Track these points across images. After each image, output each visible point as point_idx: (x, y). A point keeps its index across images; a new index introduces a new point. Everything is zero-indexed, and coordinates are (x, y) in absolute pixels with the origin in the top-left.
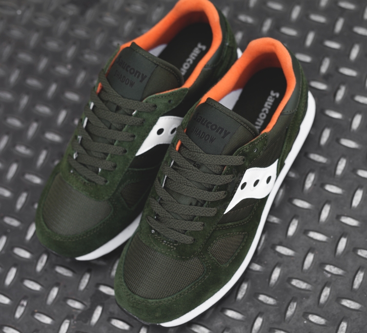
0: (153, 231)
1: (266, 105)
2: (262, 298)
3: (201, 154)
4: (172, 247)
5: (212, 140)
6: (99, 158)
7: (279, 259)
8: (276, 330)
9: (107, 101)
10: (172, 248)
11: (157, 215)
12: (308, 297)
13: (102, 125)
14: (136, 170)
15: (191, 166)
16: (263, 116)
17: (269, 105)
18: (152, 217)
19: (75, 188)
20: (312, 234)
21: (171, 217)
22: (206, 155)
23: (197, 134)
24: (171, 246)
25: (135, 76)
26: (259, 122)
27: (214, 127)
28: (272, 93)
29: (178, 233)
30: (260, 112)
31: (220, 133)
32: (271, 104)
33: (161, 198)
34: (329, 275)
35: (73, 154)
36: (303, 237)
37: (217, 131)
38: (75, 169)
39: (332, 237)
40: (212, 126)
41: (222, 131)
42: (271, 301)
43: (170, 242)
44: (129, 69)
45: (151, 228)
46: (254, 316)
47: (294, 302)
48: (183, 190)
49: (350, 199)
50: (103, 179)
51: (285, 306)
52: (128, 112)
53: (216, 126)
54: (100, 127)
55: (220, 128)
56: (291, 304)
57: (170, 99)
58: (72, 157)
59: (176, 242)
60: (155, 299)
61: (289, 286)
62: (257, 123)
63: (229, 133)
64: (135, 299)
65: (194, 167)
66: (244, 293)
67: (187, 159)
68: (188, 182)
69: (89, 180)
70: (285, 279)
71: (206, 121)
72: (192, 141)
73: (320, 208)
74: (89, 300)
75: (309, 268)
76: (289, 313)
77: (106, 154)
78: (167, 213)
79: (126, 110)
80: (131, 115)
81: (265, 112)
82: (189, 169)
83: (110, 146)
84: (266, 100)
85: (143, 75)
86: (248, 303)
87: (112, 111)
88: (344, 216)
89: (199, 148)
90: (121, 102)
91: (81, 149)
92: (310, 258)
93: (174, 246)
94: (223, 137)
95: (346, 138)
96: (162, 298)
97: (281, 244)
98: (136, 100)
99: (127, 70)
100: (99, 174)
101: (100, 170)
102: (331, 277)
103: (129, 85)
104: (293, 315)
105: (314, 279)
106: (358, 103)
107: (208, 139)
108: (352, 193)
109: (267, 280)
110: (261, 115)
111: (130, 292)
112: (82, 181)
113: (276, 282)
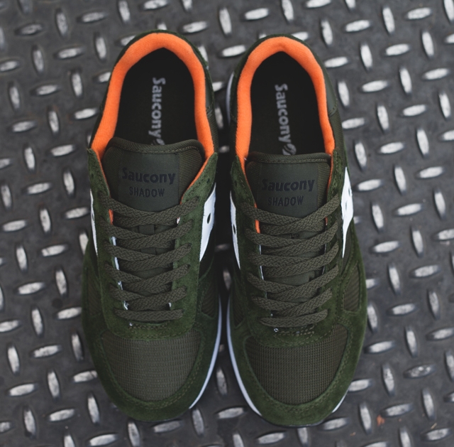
0: (276, 330)
1: (279, 106)
2: (397, 310)
3: (297, 222)
4: (309, 333)
5: (300, 201)
6: (162, 292)
7: (386, 259)
8: (434, 334)
9: (138, 227)
10: (310, 335)
11: (272, 312)
12: (441, 279)
13: (145, 256)
14: (205, 275)
15: (290, 241)
16: (284, 120)
17: (282, 104)
18: (269, 317)
19: (148, 340)
20: (403, 211)
21: (293, 305)
22: (303, 220)
23: (279, 204)
24: (307, 332)
25: (161, 182)
26: (285, 130)
27: (295, 186)
28: (278, 88)
29: (309, 316)
30: (278, 117)
31: (305, 188)
32: (284, 101)
33: (268, 293)
34: (448, 243)
35: (122, 305)
36: (395, 220)
37: (301, 188)
38: (133, 321)
39: (424, 201)
40: (292, 187)
41: (305, 185)
42: (408, 308)
43: (304, 329)
44: (148, 179)
45: (273, 328)
46: (402, 335)
47: (432, 293)
48: (295, 270)
49: (416, 149)
50: (180, 310)
51: (425, 303)
52: (172, 223)
53: (297, 183)
54: (145, 259)
55: (301, 182)
56: (431, 297)
57: (207, 179)
58: (123, 309)
59: (311, 325)
60: (320, 395)
61: (416, 281)
62: (283, 133)
63: (313, 181)
64: (301, 410)
65: (293, 240)
66: (376, 319)
67: (280, 236)
68: (296, 258)
69: (160, 322)
70: (407, 276)
71: (282, 184)
72: (276, 214)
73: (392, 177)
74: (218, 437)
75: (424, 249)
76: (435, 307)
77: (170, 284)
78: (286, 304)
79: (167, 224)
80: (176, 225)
81: (283, 114)
82: (290, 245)
83: (169, 273)
84: (276, 101)
85: (170, 175)
86: (387, 326)
87: (151, 235)
88: (421, 170)
89: (290, 218)
90: (158, 218)
91: (131, 295)
92: (417, 237)
93: (311, 331)
94: (310, 190)
95: (366, 82)
96: (326, 389)
97: (377, 242)
98: (174, 206)
99: (147, 181)
100: (172, 309)
101: (170, 304)
102: (451, 244)
103: (158, 196)
104: (440, 308)
105: (436, 257)
106: (353, 33)
107: (295, 202)
108: (413, 140)
109: (389, 289)
110: (281, 120)
111: (290, 407)
112: (152, 327)
113: (400, 285)
